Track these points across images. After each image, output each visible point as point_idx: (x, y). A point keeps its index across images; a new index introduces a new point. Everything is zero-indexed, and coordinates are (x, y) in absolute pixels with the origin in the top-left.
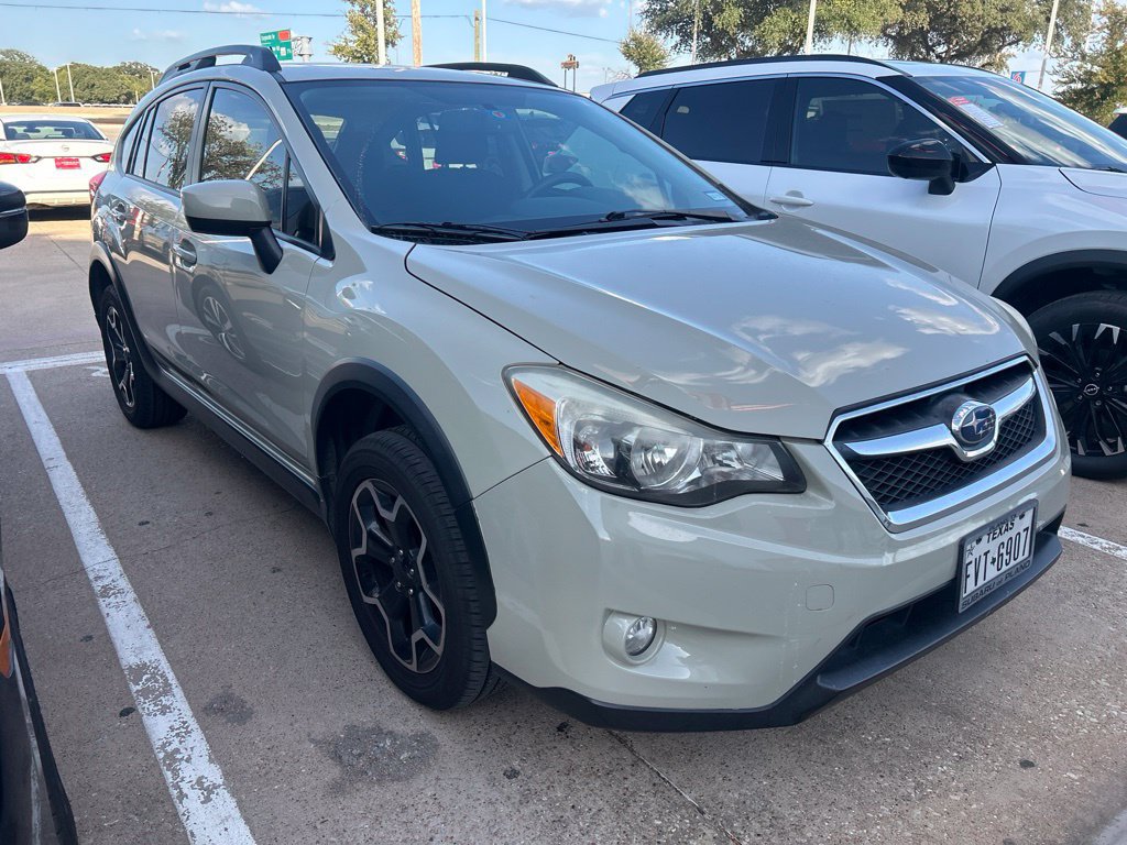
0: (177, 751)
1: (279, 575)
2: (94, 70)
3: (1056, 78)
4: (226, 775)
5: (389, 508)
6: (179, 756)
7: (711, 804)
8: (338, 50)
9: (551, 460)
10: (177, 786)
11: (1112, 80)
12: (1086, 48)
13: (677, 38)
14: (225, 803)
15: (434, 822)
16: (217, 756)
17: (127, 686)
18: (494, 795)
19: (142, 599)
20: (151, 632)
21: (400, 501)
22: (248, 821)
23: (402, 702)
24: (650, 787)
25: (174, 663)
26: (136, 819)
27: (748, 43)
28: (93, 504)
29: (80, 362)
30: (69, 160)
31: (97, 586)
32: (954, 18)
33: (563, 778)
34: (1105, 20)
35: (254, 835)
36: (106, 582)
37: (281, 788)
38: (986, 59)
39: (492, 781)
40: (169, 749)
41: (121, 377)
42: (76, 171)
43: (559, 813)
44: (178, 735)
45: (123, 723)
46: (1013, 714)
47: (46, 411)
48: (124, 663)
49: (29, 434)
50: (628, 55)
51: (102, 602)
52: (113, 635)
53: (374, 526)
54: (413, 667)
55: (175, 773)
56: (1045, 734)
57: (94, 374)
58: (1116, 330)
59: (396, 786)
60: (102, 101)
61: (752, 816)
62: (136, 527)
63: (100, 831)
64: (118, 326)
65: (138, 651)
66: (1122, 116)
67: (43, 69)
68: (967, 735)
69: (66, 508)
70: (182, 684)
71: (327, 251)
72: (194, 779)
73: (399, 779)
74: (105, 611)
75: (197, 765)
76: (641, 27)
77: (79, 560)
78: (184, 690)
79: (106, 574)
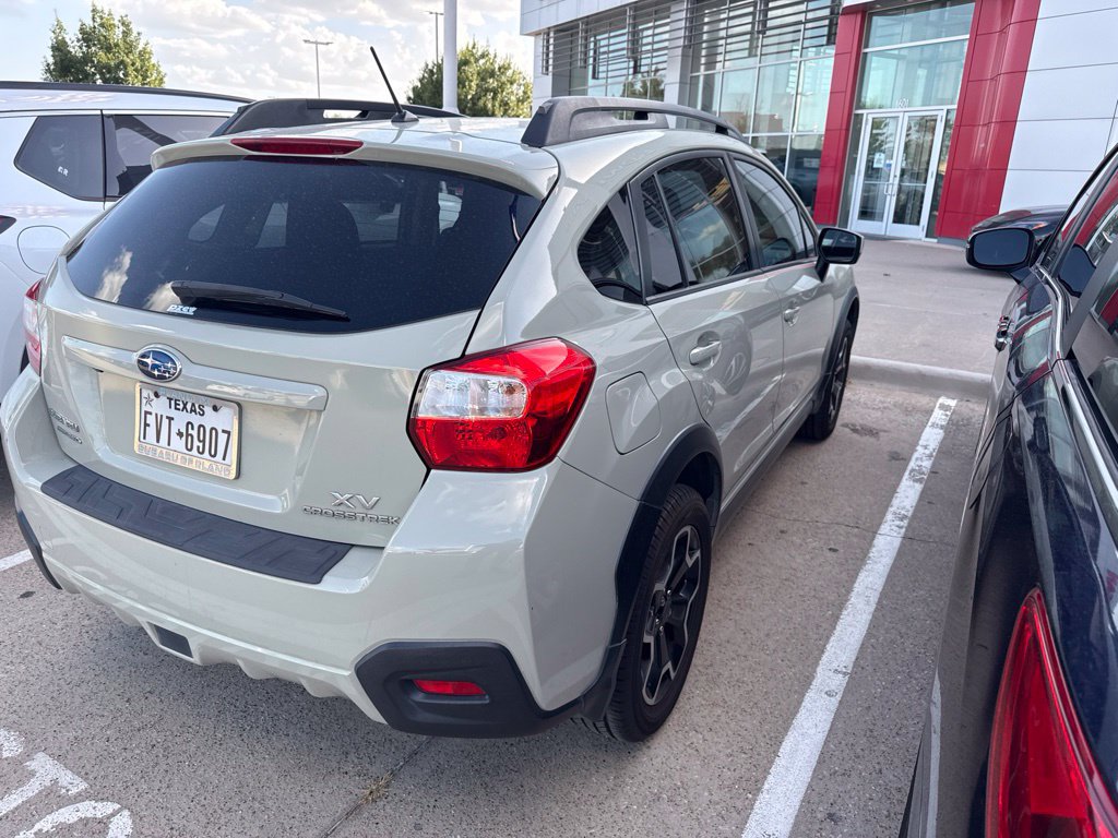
17: (927, 479)
19: (888, 505)
25: (901, 477)
31: (904, 524)
36: (898, 523)
45: (940, 471)
48: (922, 487)
51: (910, 514)
52: (917, 498)
62: (840, 551)
65: (911, 487)
70: (905, 469)
74: (911, 510)
77: (902, 545)
79: (893, 528)
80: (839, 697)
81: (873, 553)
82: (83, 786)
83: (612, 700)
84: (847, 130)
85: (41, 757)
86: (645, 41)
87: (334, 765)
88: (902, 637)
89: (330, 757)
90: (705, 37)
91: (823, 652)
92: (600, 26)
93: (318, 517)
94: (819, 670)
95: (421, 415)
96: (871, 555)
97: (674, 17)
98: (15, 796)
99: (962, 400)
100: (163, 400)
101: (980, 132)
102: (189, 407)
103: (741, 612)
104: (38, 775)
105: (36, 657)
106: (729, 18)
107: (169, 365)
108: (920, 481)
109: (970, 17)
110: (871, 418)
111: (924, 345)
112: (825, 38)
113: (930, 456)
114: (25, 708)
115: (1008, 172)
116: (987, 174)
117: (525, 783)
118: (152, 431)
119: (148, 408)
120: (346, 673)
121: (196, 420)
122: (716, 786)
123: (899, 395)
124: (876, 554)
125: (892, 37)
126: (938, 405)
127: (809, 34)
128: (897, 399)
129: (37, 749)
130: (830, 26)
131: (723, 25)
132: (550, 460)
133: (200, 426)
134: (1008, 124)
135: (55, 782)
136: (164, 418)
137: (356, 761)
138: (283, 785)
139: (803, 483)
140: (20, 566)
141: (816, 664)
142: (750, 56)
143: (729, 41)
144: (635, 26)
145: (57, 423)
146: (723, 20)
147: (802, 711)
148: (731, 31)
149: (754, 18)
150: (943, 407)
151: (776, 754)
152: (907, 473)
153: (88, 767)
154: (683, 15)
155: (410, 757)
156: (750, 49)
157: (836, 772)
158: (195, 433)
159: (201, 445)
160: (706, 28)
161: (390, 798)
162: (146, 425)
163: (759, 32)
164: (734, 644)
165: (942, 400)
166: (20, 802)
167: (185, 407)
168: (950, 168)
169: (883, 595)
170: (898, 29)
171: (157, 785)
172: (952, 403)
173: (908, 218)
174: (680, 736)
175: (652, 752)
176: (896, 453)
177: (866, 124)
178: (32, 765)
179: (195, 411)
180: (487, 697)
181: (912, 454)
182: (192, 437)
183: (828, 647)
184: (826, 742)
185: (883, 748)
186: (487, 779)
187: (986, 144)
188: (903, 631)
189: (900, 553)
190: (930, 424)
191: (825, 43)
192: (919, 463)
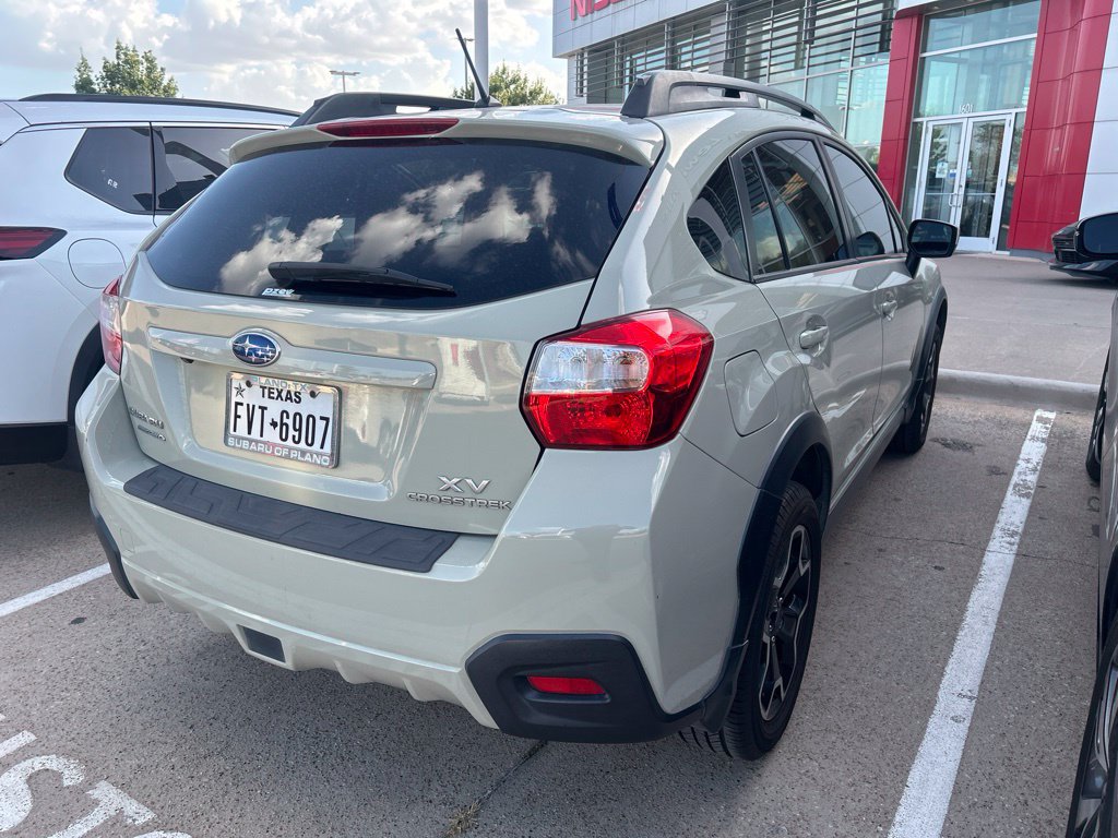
17: (1035, 494)
19: (993, 522)
20: (1004, 506)
25: (1004, 491)
31: (1015, 540)
36: (1008, 539)
45: (1049, 485)
48: (1030, 502)
51: (1020, 530)
52: (1026, 513)
62: (948, 568)
65: (1018, 502)
74: (1022, 525)
77: (1016, 563)
78: (1009, 482)
79: (1003, 544)
80: (968, 723)
81: (984, 571)
82: (150, 815)
83: (731, 712)
84: (906, 139)
85: (103, 786)
86: (684, 58)
87: (417, 793)
88: (1030, 659)
89: (411, 785)
90: (748, 51)
91: (942, 675)
92: (636, 45)
93: (423, 505)
94: (940, 693)
95: (535, 391)
96: (982, 573)
97: (714, 31)
98: (79, 826)
99: (1061, 413)
100: (256, 389)
101: (1054, 135)
102: (284, 395)
103: (846, 633)
104: (101, 804)
105: (92, 683)
106: (774, 30)
107: (268, 348)
108: (1027, 495)
109: (1037, 17)
110: (963, 433)
111: (1012, 357)
112: (878, 45)
113: (1035, 470)
114: (84, 736)
115: (1088, 178)
116: (1063, 180)
117: (626, 813)
118: (243, 423)
119: (239, 399)
120: (455, 670)
121: (292, 408)
122: (841, 817)
123: (988, 409)
124: (988, 572)
125: (951, 41)
126: (1035, 418)
127: (859, 42)
128: (988, 412)
129: (98, 778)
130: (882, 32)
131: (765, 37)
132: (672, 437)
133: (296, 414)
134: (1085, 126)
135: (120, 811)
136: (256, 408)
137: (439, 788)
138: (364, 815)
139: (896, 500)
140: (69, 592)
141: (937, 686)
142: (796, 68)
143: (774, 53)
144: (673, 43)
145: (137, 422)
146: (767, 32)
147: (927, 737)
148: (776, 44)
149: (800, 28)
150: (1040, 419)
151: (904, 783)
152: (1011, 488)
153: (154, 796)
154: (724, 28)
155: (498, 784)
156: (796, 61)
157: (975, 804)
158: (290, 422)
159: (297, 434)
160: (748, 42)
161: (480, 829)
162: (237, 416)
163: (806, 42)
164: (841, 667)
165: (1039, 413)
166: (85, 831)
167: (279, 395)
168: (1022, 176)
169: (1002, 615)
170: (957, 33)
171: (228, 814)
172: (1052, 416)
173: (975, 231)
174: (793, 763)
175: (764, 781)
176: (994, 467)
177: (926, 132)
178: (95, 794)
179: (291, 399)
180: (607, 696)
181: (1014, 468)
182: (287, 426)
183: (948, 669)
184: (960, 771)
185: (1025, 777)
186: (585, 808)
187: (1061, 145)
188: (1031, 652)
189: (1016, 572)
190: (1029, 437)
191: (877, 50)
192: (1023, 477)
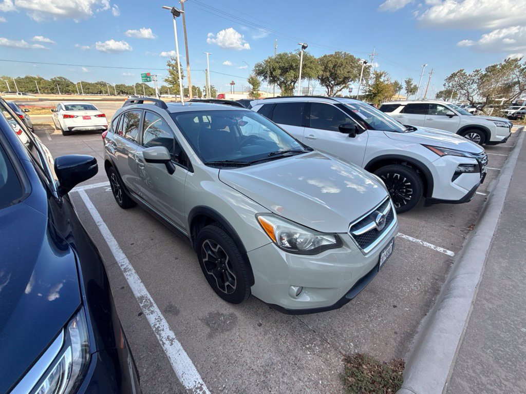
0: (159, 327)
1: (178, 260)
2: (89, 84)
3: (362, 91)
4: (176, 334)
5: (215, 247)
6: (160, 329)
7: (317, 329)
8: (166, 80)
9: (273, 243)
10: (161, 340)
11: (376, 92)
12: (370, 83)
13: (263, 78)
14: (177, 344)
15: (241, 344)
16: (172, 328)
17: (139, 305)
18: (256, 333)
19: (137, 272)
20: (142, 284)
21: (218, 246)
22: (186, 351)
23: (223, 303)
24: (299, 325)
25: (151, 295)
26: (151, 354)
27: (282, 79)
28: (115, 238)
29: (101, 186)
30: (87, 116)
31: (122, 268)
32: (336, 74)
33: (275, 325)
34: (374, 76)
35: (188, 355)
36: (125, 266)
37: (193, 337)
38: (344, 85)
39: (254, 328)
40: (156, 326)
41: (117, 194)
42: (90, 120)
43: (276, 337)
44: (158, 321)
45: (139, 318)
46: (388, 290)
47: (94, 204)
48: (136, 296)
49: (90, 213)
50: (250, 83)
51: (125, 274)
52: (131, 286)
53: (210, 252)
54: (226, 292)
55: (160, 335)
56: (397, 296)
57: (107, 190)
58: (399, 175)
59: (227, 333)
60: (92, 93)
61: (329, 332)
62: (130, 245)
63: (140, 360)
64: (115, 179)
65: (140, 291)
66: (383, 105)
67: (72, 83)
68: (378, 298)
69: (107, 240)
70: (156, 302)
71: (191, 169)
72: (166, 337)
73: (228, 330)
74: (126, 277)
75: (166, 333)
76: (253, 74)
77: (114, 259)
78: (157, 304)
79: (124, 263)
108: (140, 300)
124: (119, 251)
152: (152, 300)
192: (155, 315)
